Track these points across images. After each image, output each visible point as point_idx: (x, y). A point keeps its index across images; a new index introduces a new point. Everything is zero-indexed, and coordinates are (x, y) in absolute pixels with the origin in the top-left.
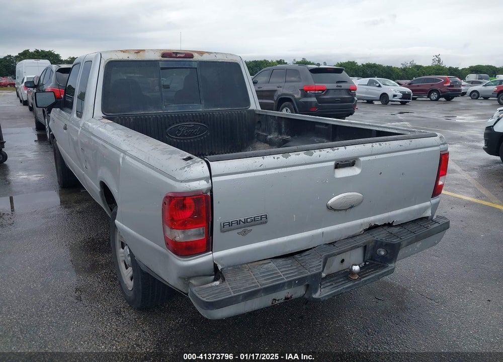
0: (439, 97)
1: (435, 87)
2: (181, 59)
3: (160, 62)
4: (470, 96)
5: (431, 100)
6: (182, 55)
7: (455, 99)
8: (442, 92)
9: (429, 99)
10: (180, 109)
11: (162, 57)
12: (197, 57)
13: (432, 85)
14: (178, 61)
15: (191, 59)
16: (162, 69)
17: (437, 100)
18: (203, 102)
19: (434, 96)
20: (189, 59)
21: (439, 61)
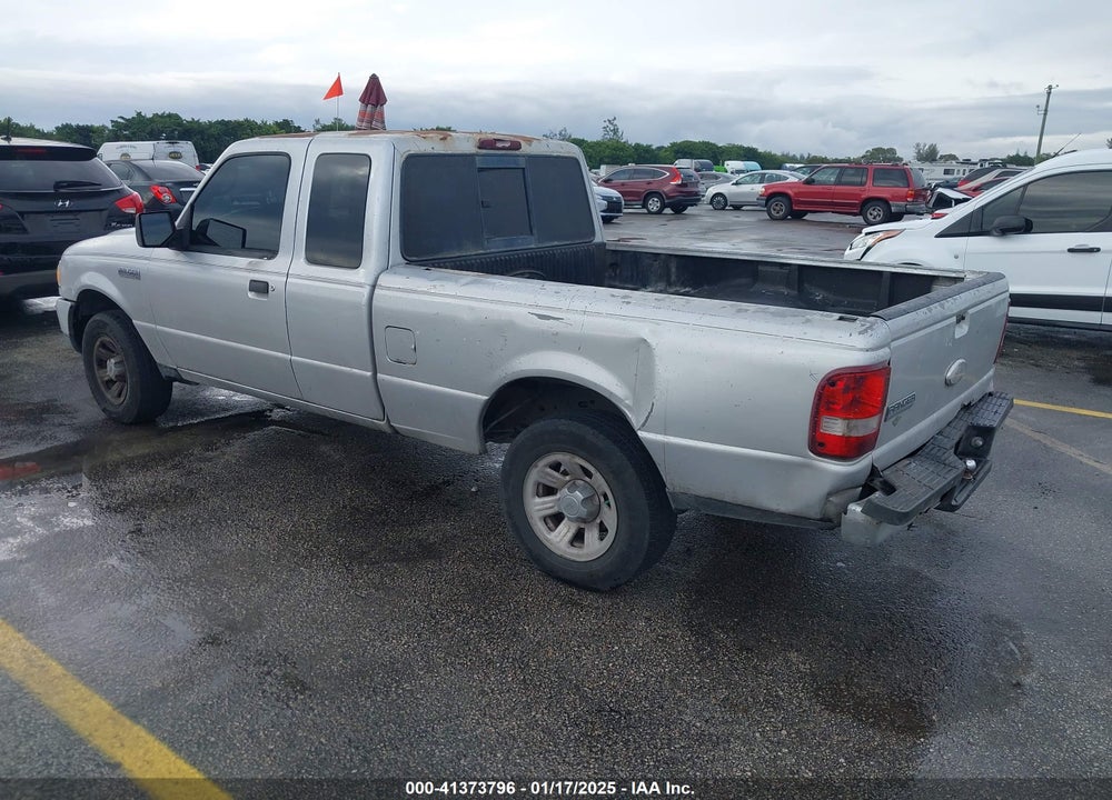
0: (664, 206)
1: (653, 187)
2: (503, 152)
3: (477, 158)
4: (711, 203)
5: (650, 213)
6: (507, 145)
7: (690, 210)
8: (668, 198)
9: (645, 211)
10: (506, 246)
11: (480, 148)
12: (526, 149)
13: (649, 183)
14: (502, 155)
15: (517, 152)
16: (481, 170)
17: (659, 212)
18: (535, 231)
19: (654, 205)
20: (514, 152)
21: (615, 131)
